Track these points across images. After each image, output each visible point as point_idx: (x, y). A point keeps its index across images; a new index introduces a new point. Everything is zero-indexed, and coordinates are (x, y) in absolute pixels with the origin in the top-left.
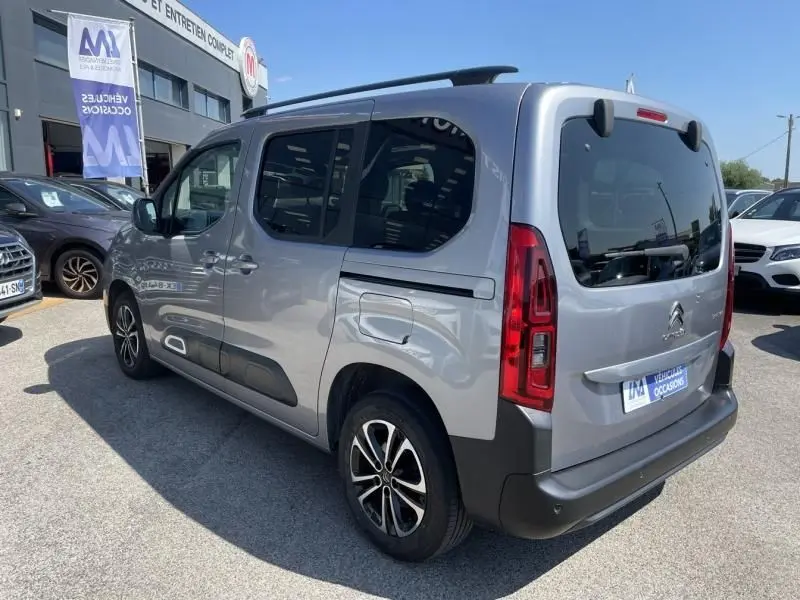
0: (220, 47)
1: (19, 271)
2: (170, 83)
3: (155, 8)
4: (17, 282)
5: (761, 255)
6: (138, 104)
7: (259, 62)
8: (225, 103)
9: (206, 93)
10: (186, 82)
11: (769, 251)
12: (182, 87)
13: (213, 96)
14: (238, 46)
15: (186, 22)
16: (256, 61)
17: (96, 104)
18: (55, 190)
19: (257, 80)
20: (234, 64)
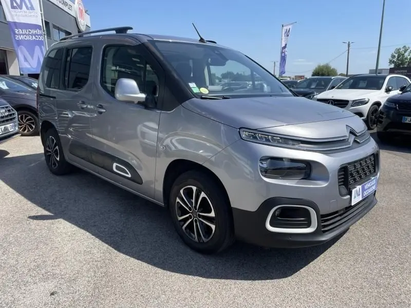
0: (65, 4)
1: (11, 119)
4: (11, 124)
5: (347, 104)
6: (44, 34)
9: (59, 29)
10: (49, 23)
11: (350, 102)
13: (62, 30)
14: (74, 3)
16: (84, 11)
17: (25, 34)
18: (4, 81)
19: (85, 22)
20: (73, 13)
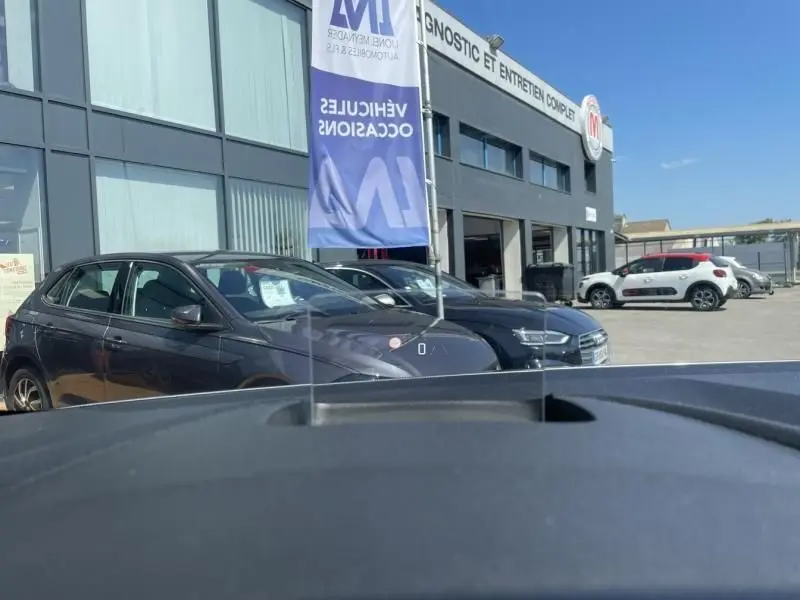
0: (559, 107)
2: (503, 152)
3: (488, 68)
7: (604, 122)
8: (564, 170)
9: (543, 160)
10: (520, 148)
12: (516, 154)
13: (550, 163)
14: (580, 106)
15: (523, 82)
16: (600, 121)
18: (283, 279)
19: (601, 142)
20: (575, 126)
